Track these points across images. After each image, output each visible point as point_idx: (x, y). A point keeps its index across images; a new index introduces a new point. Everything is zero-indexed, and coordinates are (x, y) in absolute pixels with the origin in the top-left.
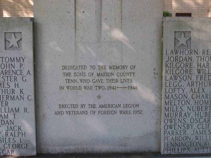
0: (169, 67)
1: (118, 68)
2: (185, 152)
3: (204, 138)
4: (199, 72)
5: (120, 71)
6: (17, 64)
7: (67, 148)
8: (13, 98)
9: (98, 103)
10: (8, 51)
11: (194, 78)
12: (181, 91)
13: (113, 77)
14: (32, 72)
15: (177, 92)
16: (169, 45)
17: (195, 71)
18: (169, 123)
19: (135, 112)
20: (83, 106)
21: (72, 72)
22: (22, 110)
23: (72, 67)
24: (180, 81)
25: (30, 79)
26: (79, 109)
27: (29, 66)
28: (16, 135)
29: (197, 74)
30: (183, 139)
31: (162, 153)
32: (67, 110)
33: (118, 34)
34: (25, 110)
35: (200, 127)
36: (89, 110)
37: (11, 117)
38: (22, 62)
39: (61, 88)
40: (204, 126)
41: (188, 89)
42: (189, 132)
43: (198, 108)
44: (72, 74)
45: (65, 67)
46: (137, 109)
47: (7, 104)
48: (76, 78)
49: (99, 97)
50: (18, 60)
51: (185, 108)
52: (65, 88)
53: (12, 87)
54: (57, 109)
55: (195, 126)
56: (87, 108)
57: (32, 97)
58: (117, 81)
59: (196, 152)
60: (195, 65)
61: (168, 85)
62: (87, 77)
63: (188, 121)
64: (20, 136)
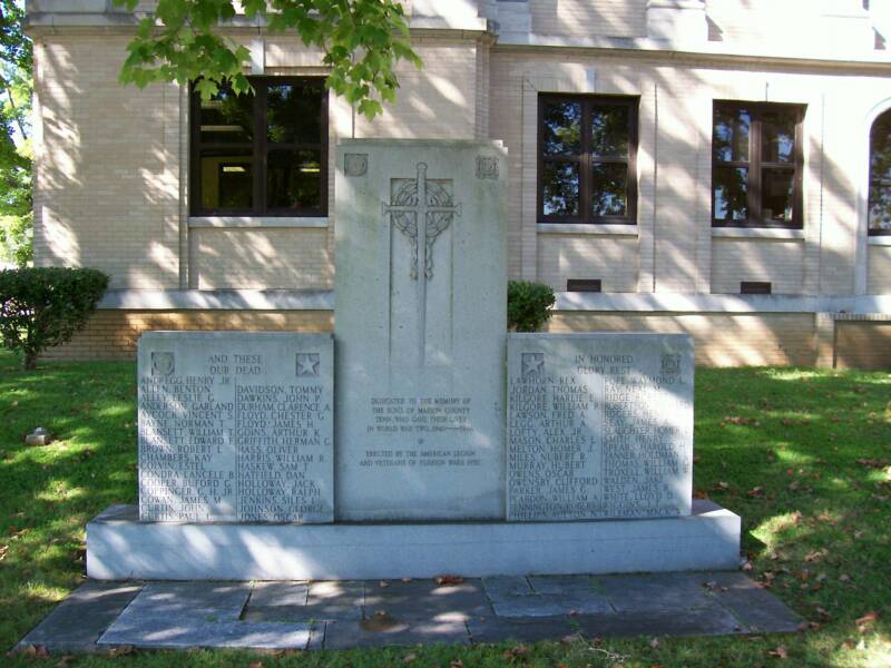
0: (515, 400)
1: (446, 402)
2: (540, 518)
3: (566, 498)
4: (556, 408)
5: (448, 406)
6: (312, 396)
7: (376, 512)
8: (304, 442)
9: (419, 450)
10: (300, 380)
11: (549, 415)
12: (532, 433)
13: (439, 414)
14: (331, 407)
15: (526, 435)
16: (515, 371)
17: (550, 406)
18: (516, 477)
19: (470, 462)
20: (399, 453)
21: (385, 407)
22: (316, 458)
23: (385, 401)
24: (530, 420)
25: (329, 416)
26: (394, 459)
27: (327, 399)
28: (308, 492)
29: (552, 409)
30: (536, 499)
31: (508, 518)
32: (377, 458)
33: (442, 357)
34: (321, 458)
35: (559, 482)
36: (407, 460)
37: (301, 468)
38: (318, 393)
39: (370, 429)
40: (565, 481)
41: (541, 431)
42: (544, 490)
43: (556, 458)
44: (385, 410)
45: (375, 401)
46: (472, 458)
47: (296, 450)
48: (390, 415)
49: (421, 441)
50: (314, 391)
51: (538, 457)
52: (375, 429)
53: (304, 426)
54: (364, 457)
55: (552, 482)
56: (404, 457)
57: (331, 440)
58: (445, 419)
59: (555, 518)
60: (550, 398)
61: (514, 424)
62: (405, 415)
63: (542, 473)
64: (312, 494)
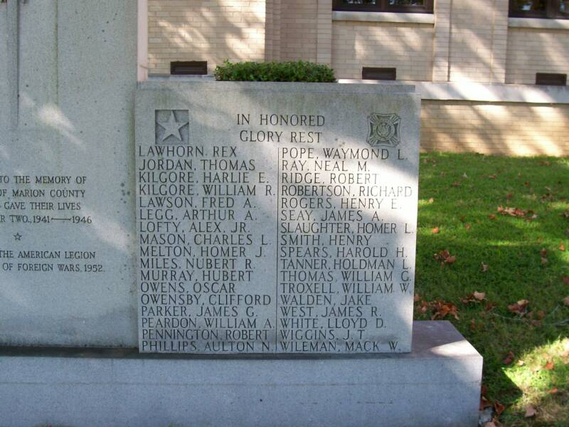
0: (147, 180)
1: (52, 181)
2: (187, 350)
3: (225, 324)
4: (208, 192)
5: (55, 187)
9: (16, 247)
11: (197, 203)
12: (172, 229)
13: (40, 199)
15: (163, 229)
16: (146, 138)
17: (198, 189)
18: (150, 292)
19: (89, 268)
24: (169, 209)
29: (202, 194)
30: (180, 323)
31: (141, 350)
35: (214, 300)
36: (1, 263)
40: (223, 299)
41: (185, 225)
42: (193, 310)
43: (209, 263)
46: (91, 262)
49: (18, 237)
51: (182, 262)
55: (204, 298)
58: (51, 206)
59: (208, 351)
60: (198, 176)
61: (145, 215)
63: (188, 287)
